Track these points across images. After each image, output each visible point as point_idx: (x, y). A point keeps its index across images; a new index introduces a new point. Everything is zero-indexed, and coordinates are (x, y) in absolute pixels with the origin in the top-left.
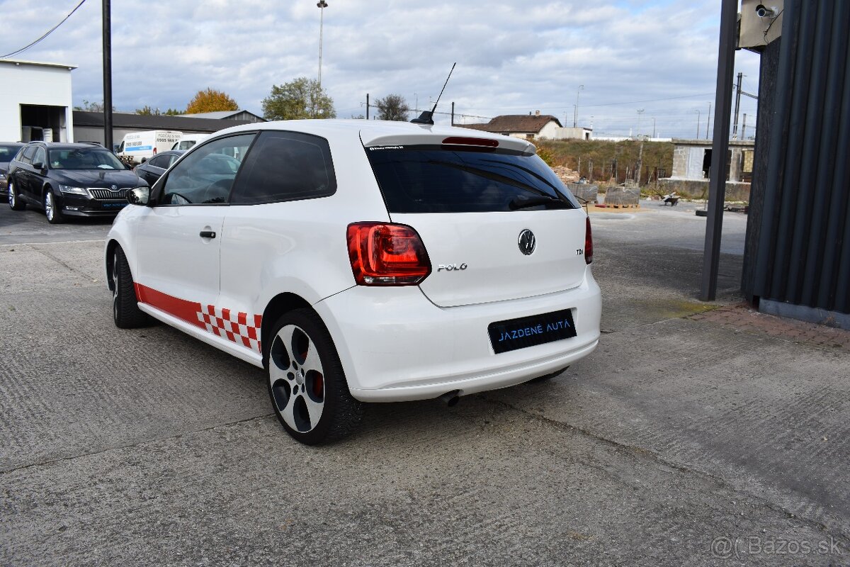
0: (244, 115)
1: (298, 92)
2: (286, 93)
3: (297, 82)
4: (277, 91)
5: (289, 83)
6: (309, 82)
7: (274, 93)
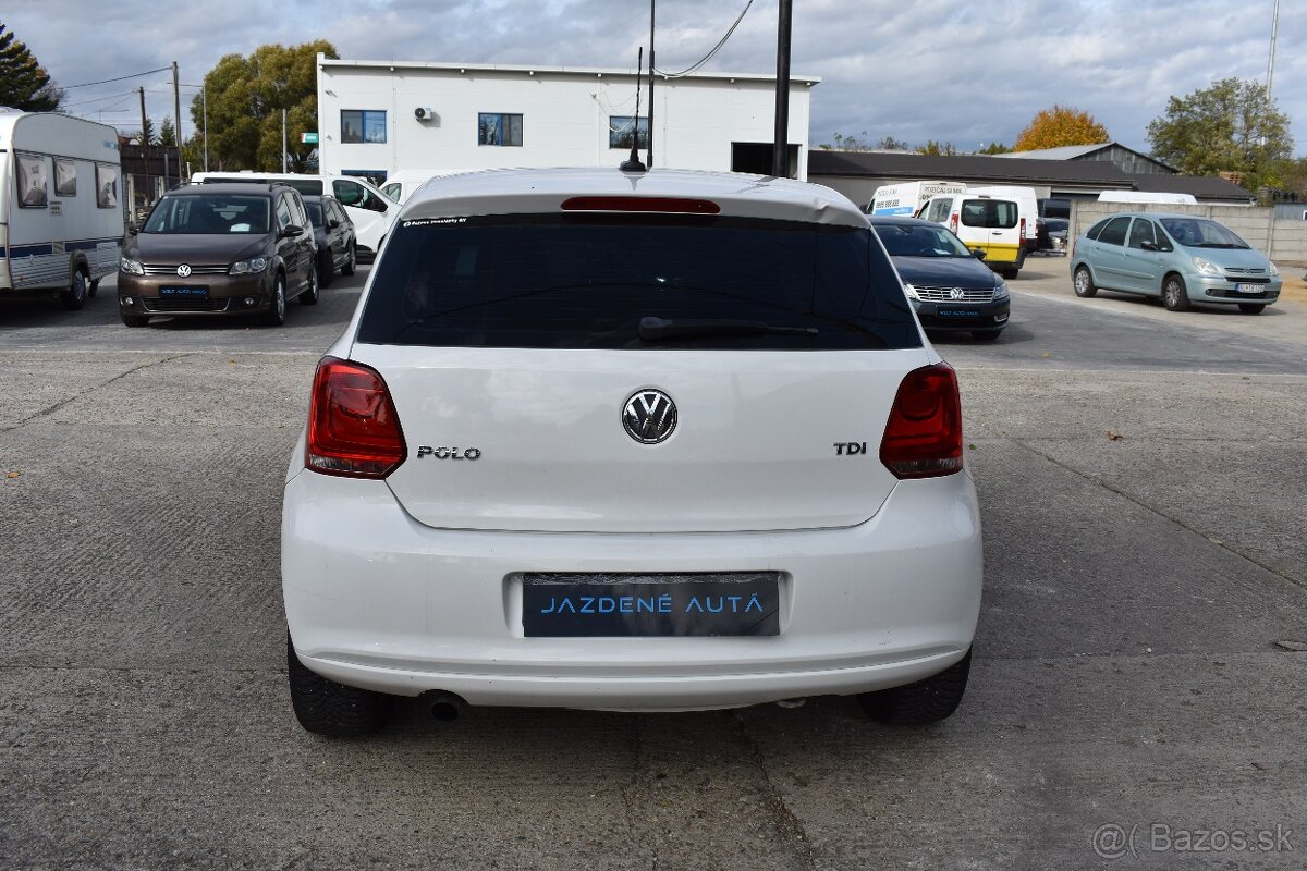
0: (1112, 151)
1: (1219, 106)
2: (1196, 109)
3: (1217, 88)
4: (1177, 106)
5: (1204, 90)
6: (1243, 87)
7: (1172, 111)
